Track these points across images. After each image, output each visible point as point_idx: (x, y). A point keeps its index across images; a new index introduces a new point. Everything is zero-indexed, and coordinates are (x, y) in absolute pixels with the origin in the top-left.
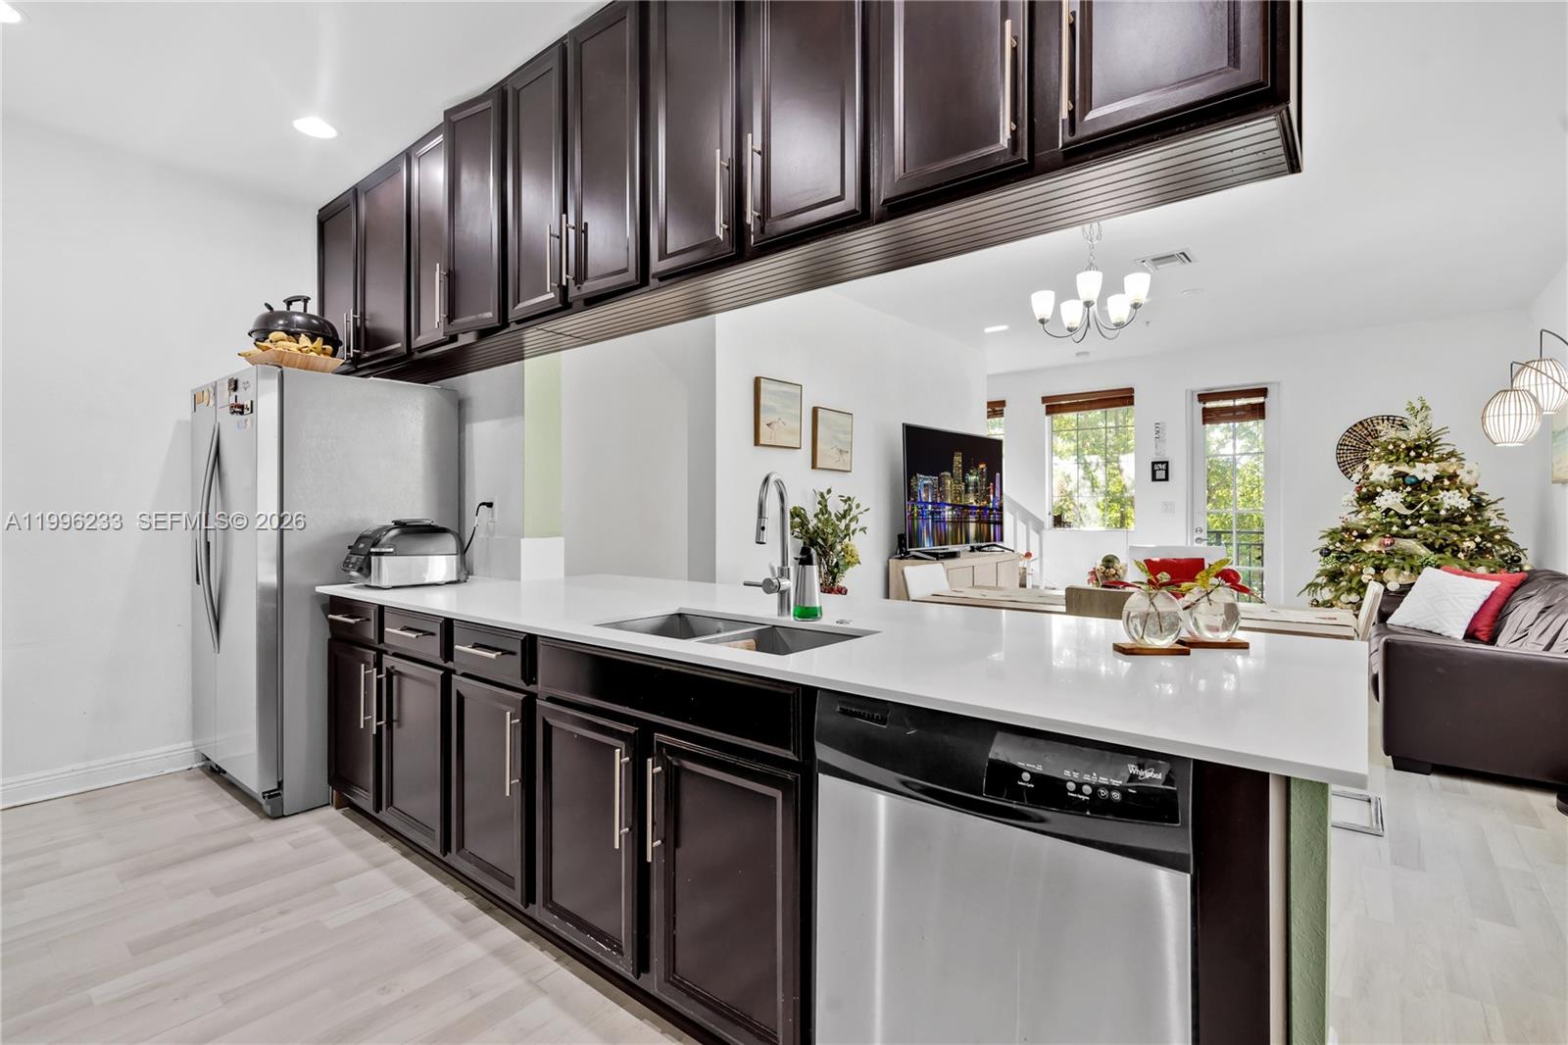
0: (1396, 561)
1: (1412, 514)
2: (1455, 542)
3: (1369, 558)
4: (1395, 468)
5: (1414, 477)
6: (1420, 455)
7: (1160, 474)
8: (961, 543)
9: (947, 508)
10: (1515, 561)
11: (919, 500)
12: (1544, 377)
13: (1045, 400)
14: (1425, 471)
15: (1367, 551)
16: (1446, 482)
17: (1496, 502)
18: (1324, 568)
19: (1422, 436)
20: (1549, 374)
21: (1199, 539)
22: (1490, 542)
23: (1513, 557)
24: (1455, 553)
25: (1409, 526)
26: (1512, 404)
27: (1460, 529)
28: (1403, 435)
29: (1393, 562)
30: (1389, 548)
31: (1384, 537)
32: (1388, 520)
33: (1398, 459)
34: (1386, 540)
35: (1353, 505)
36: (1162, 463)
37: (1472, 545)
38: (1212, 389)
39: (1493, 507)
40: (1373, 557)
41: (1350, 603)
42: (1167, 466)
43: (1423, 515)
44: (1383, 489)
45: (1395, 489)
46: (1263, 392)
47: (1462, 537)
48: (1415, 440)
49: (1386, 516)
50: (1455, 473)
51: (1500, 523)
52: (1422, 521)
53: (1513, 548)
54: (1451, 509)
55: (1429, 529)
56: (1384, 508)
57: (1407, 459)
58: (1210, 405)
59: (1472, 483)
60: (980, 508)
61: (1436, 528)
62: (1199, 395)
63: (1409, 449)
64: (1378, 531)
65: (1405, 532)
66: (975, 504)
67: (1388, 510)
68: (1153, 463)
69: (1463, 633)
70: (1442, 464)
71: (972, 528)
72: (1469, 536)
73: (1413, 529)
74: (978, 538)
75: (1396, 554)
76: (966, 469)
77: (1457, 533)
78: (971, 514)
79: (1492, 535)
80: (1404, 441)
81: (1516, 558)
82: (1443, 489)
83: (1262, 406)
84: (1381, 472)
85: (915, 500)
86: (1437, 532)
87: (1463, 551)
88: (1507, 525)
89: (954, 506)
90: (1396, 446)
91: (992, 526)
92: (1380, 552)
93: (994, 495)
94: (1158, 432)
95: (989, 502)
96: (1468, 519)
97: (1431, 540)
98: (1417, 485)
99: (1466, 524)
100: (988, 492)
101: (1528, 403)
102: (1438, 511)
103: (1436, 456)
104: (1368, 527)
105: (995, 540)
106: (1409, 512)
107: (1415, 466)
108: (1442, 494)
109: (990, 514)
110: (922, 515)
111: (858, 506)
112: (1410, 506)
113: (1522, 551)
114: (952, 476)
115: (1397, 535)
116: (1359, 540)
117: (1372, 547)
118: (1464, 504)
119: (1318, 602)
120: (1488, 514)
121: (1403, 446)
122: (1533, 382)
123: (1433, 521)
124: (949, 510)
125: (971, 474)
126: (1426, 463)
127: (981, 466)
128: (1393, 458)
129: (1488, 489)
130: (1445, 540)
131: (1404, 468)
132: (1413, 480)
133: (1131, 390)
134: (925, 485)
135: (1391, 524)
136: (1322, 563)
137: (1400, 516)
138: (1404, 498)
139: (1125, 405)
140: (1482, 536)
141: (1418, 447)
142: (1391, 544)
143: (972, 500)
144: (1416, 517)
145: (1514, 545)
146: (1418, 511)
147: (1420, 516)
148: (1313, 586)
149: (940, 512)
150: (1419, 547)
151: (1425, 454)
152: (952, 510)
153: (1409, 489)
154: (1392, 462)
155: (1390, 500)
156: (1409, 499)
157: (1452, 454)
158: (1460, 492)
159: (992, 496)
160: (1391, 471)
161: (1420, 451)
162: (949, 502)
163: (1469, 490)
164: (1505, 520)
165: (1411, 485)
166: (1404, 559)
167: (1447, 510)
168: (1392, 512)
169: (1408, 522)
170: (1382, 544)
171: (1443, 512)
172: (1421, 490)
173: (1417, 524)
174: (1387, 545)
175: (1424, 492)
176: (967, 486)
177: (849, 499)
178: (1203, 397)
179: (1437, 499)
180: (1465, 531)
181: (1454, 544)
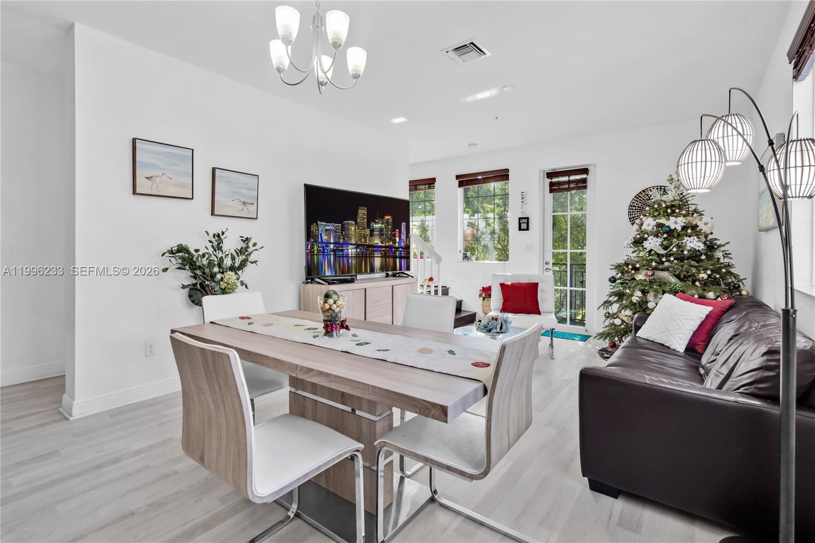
0: (655, 287)
1: (666, 253)
2: (694, 274)
3: (638, 284)
4: (657, 221)
5: (668, 227)
6: (673, 212)
7: (524, 226)
8: (366, 272)
9: (351, 247)
10: (737, 288)
11: (320, 240)
12: (730, 127)
13: (458, 177)
14: (676, 223)
15: (637, 280)
16: (689, 231)
17: (724, 245)
18: (612, 290)
19: (676, 198)
20: (734, 125)
21: (547, 269)
22: (719, 274)
23: (735, 284)
24: (694, 282)
25: (664, 262)
26: (699, 152)
27: (697, 265)
28: (664, 198)
29: (653, 287)
30: (652, 278)
31: (648, 269)
32: (651, 257)
33: (659, 214)
34: (649, 272)
35: (631, 247)
36: (525, 218)
37: (705, 276)
38: (556, 170)
39: (722, 249)
40: (641, 284)
41: (627, 316)
42: (528, 221)
43: (673, 254)
44: (649, 236)
45: (657, 236)
46: (585, 171)
47: (700, 270)
48: (672, 201)
49: (650, 255)
50: (696, 224)
51: (727, 260)
52: (672, 259)
53: (735, 277)
54: (691, 250)
55: (677, 264)
56: (648, 249)
57: (666, 214)
58: (554, 180)
59: (708, 232)
60: (386, 247)
61: (682, 263)
62: (547, 173)
63: (667, 207)
64: (644, 265)
65: (661, 267)
66: (380, 244)
67: (651, 250)
68: (520, 219)
69: (684, 347)
70: (689, 218)
71: (377, 262)
72: (703, 270)
73: (666, 264)
74: (384, 268)
75: (656, 282)
76: (371, 219)
77: (696, 267)
78: (376, 251)
79: (720, 268)
80: (665, 202)
81: (736, 286)
82: (687, 236)
83: (584, 181)
84: (649, 223)
85: (316, 241)
86: (682, 266)
87: (699, 280)
88: (732, 262)
89: (357, 246)
90: (659, 205)
91: (398, 260)
92: (646, 280)
93: (400, 238)
94: (523, 198)
95: (394, 242)
96: (703, 257)
97: (677, 273)
98: (671, 232)
99: (702, 261)
100: (394, 236)
101: (712, 151)
102: (682, 251)
103: (684, 212)
104: (637, 262)
105: (401, 269)
106: (664, 252)
107: (669, 220)
108: (686, 238)
109: (395, 251)
110: (324, 252)
111: (255, 245)
112: (665, 248)
113: (741, 280)
114: (356, 223)
115: (656, 269)
116: (633, 272)
117: (640, 277)
118: (701, 246)
119: (609, 314)
120: (718, 254)
121: (664, 205)
122: (721, 135)
123: (681, 259)
124: (352, 249)
125: (376, 223)
126: (676, 217)
127: (387, 217)
128: (656, 214)
129: (720, 236)
130: (688, 272)
131: (663, 221)
132: (667, 229)
133: (507, 170)
134: (326, 230)
135: (652, 260)
136: (611, 287)
137: (659, 255)
138: (662, 242)
139: (504, 180)
140: (712, 270)
141: (673, 206)
142: (652, 275)
143: (377, 241)
144: (668, 255)
145: (736, 276)
146: (670, 251)
147: (670, 255)
148: (607, 303)
149: (343, 250)
150: (671, 277)
151: (677, 211)
152: (357, 248)
153: (665, 236)
154: (655, 216)
155: (653, 243)
156: (665, 243)
157: (695, 211)
158: (698, 238)
159: (397, 239)
160: (655, 223)
161: (674, 209)
162: (353, 242)
163: (706, 237)
164: (731, 258)
165: (667, 233)
166: (660, 286)
167: (689, 251)
168: (653, 252)
169: (664, 259)
170: (646, 275)
171: (686, 252)
172: (673, 236)
173: (668, 261)
174: (649, 276)
175: (675, 238)
176: (372, 231)
177: (247, 239)
178: (550, 175)
179: (682, 243)
180: (700, 266)
181: (693, 275)
